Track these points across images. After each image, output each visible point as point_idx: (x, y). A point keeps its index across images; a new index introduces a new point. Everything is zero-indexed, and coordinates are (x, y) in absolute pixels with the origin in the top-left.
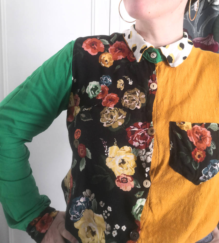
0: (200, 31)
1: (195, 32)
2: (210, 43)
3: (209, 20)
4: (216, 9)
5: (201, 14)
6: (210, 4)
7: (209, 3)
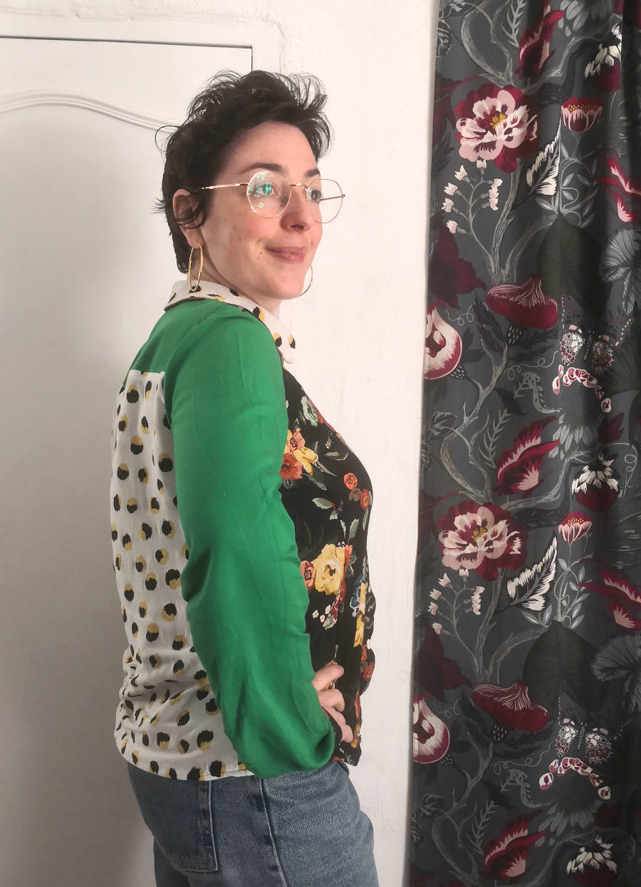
0: (507, 265)
1: (493, 270)
2: (534, 302)
3: (532, 235)
4: (547, 206)
5: (508, 218)
6: (532, 192)
7: (529, 188)
